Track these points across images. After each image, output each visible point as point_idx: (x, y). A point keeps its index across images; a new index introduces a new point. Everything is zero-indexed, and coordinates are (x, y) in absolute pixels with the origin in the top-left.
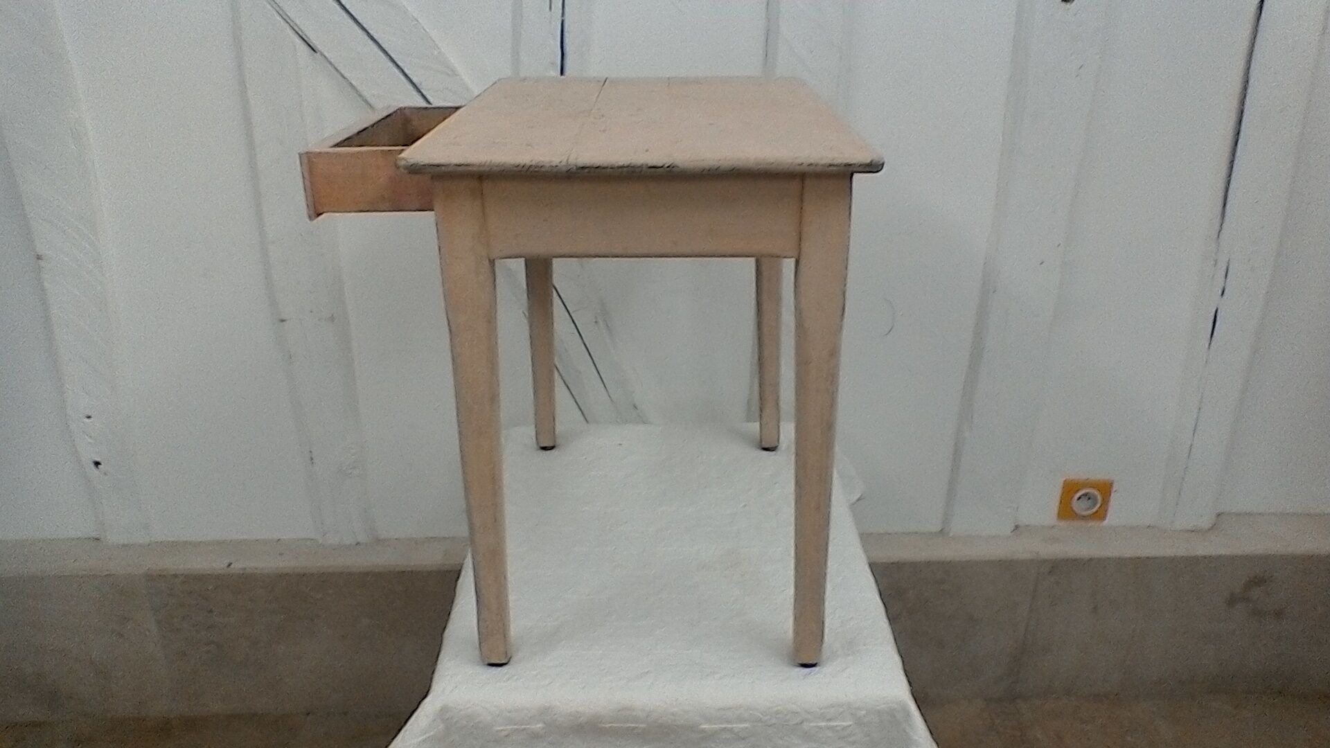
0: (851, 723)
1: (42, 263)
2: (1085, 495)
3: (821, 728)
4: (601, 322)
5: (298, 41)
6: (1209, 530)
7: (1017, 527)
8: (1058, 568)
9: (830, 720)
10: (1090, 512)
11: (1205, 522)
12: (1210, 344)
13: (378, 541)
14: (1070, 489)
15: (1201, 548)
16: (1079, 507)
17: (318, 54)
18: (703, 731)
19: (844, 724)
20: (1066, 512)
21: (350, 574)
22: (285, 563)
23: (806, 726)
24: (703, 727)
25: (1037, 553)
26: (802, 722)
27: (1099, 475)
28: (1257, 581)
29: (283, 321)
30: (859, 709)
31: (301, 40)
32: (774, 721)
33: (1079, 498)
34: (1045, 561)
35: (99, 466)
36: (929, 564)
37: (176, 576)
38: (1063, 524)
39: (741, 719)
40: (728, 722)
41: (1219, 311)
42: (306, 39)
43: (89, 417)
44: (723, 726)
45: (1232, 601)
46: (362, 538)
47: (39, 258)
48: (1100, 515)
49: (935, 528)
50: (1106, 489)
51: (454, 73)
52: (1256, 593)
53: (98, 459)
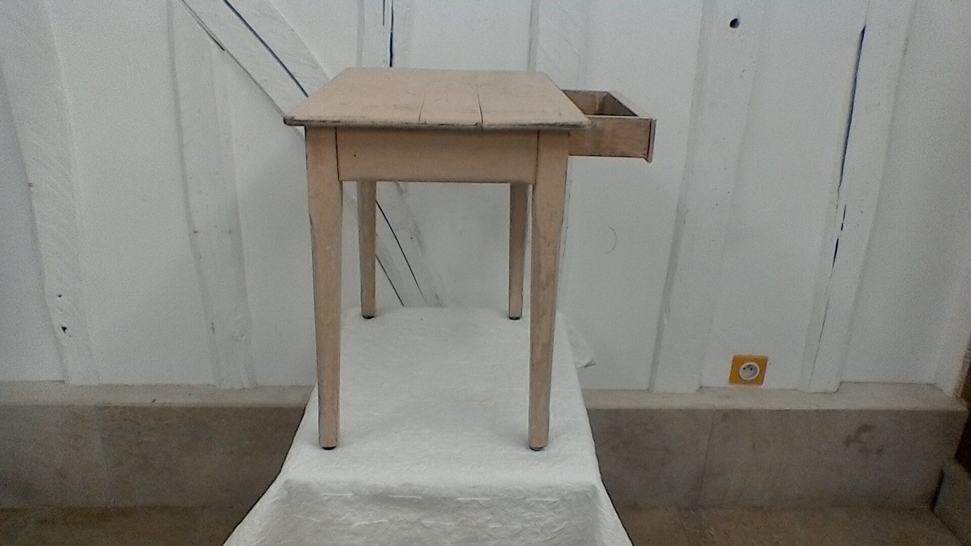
0: (557, 500)
1: (31, 189)
2: (749, 366)
3: (537, 502)
4: (415, 239)
5: (212, 43)
6: (835, 392)
7: (701, 388)
8: (727, 415)
9: (544, 497)
10: (750, 379)
11: (832, 388)
12: (833, 264)
13: (257, 387)
14: (737, 362)
15: (827, 405)
16: (745, 375)
17: (225, 52)
18: (459, 502)
19: (552, 500)
20: (735, 378)
21: (238, 409)
22: (193, 400)
23: (528, 500)
24: (460, 499)
25: (713, 406)
26: (525, 498)
27: (758, 353)
28: (865, 428)
29: (196, 232)
30: (563, 490)
31: (214, 42)
32: (506, 496)
33: (744, 369)
34: (719, 411)
35: (66, 331)
36: (637, 411)
37: (116, 407)
38: (731, 386)
39: (484, 495)
40: (477, 496)
41: (839, 240)
42: (218, 41)
43: (60, 296)
44: (473, 499)
45: (848, 441)
46: (246, 385)
47: (30, 185)
48: (760, 380)
49: (644, 387)
50: (763, 362)
51: (317, 67)
52: (864, 436)
53: (65, 325)
